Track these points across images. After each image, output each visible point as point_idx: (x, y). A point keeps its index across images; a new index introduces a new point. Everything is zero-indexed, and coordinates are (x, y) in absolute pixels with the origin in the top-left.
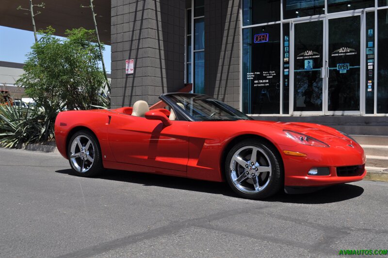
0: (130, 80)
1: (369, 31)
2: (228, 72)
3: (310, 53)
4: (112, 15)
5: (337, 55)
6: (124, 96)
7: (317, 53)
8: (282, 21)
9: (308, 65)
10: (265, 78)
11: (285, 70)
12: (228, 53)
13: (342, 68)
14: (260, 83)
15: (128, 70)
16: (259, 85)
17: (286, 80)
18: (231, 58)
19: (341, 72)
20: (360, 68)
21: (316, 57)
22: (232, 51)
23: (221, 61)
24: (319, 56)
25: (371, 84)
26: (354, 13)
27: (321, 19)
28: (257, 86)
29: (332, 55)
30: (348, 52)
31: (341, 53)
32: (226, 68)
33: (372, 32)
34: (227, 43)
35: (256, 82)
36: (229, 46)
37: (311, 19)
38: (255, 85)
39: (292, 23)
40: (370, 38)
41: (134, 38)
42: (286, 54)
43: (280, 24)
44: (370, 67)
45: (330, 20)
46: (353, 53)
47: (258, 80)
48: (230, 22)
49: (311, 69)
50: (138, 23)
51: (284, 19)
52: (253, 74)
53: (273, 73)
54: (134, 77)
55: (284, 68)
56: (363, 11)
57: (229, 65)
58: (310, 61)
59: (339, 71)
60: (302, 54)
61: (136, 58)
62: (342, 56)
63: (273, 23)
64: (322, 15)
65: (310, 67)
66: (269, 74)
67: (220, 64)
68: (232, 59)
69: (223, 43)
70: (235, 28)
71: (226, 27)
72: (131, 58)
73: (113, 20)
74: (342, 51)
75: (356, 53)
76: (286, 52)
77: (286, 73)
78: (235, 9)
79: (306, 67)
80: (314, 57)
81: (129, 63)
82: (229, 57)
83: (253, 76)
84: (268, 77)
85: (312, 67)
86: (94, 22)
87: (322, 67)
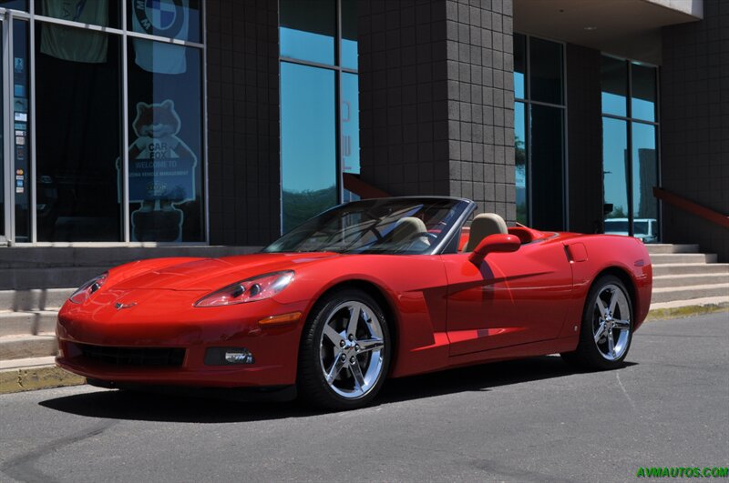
1: (16, 60)
25: (21, 178)
33: (21, 64)
44: (20, 141)
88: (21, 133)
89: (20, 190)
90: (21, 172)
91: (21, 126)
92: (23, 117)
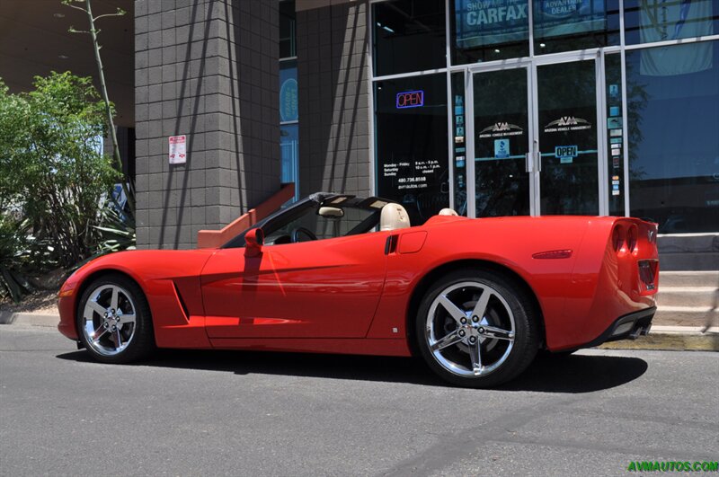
0: (179, 176)
1: (611, 87)
2: (347, 163)
3: (505, 126)
4: (137, 49)
5: (555, 130)
6: (166, 208)
7: (517, 127)
8: (450, 69)
9: (501, 149)
10: (420, 174)
11: (458, 158)
12: (346, 127)
13: (565, 154)
14: (410, 183)
15: (173, 156)
16: (408, 187)
17: (460, 177)
18: (351, 136)
19: (562, 161)
20: (597, 154)
21: (516, 133)
22: (353, 122)
23: (331, 143)
24: (520, 133)
25: (618, 182)
26: (583, 55)
27: (522, 66)
28: (405, 189)
29: (546, 131)
30: (574, 126)
31: (562, 126)
32: (342, 154)
33: (616, 90)
34: (343, 108)
35: (402, 180)
36: (348, 114)
37: (503, 64)
38: (400, 187)
39: (468, 72)
40: (613, 101)
41: (187, 94)
42: (458, 129)
43: (445, 74)
44: (615, 153)
45: (539, 68)
46: (584, 127)
47: (406, 177)
48: (348, 69)
49: (507, 156)
50: (195, 66)
51: (453, 64)
52: (395, 165)
53: (435, 164)
54: (187, 171)
55: (456, 155)
56: (599, 52)
57: (349, 150)
58: (504, 141)
59: (559, 159)
60: (490, 128)
61: (192, 134)
62: (563, 132)
63: (433, 71)
64: (525, 59)
65: (505, 152)
66: (427, 165)
67: (331, 148)
68: (354, 137)
69: (335, 109)
70: (360, 81)
71: (341, 79)
72: (180, 132)
73: (139, 58)
74: (564, 124)
75: (589, 127)
76: (458, 126)
77: (460, 165)
78: (359, 44)
79: (496, 153)
80: (511, 134)
81: (175, 142)
82: (348, 134)
83: (397, 170)
84: (425, 172)
85: (508, 152)
86: (97, 62)
87: (528, 151)
88: (616, 146)
89: (616, 193)
90: (617, 178)
91: (616, 140)
92: (618, 133)
